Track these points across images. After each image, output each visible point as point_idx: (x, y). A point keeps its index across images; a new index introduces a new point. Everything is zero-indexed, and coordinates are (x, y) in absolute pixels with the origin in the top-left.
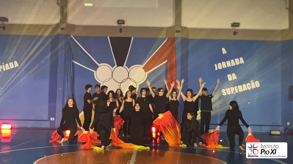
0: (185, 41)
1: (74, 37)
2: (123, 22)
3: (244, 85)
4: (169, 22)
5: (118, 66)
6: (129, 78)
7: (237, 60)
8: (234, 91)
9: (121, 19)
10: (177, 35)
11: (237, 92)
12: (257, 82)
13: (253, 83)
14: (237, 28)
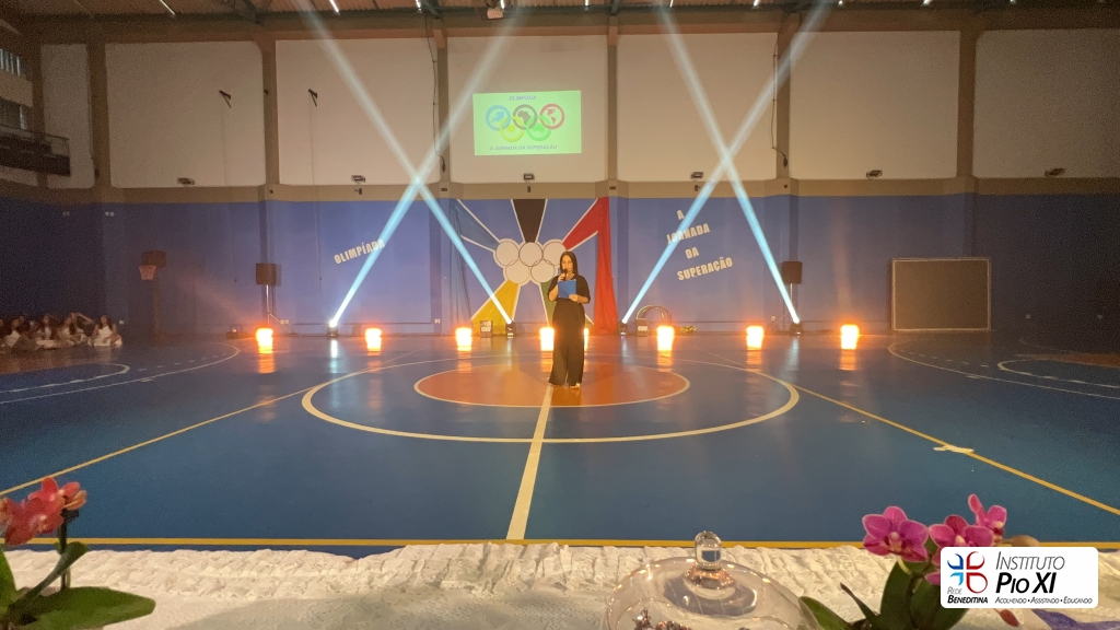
0: (624, 203)
1: (462, 201)
2: (533, 178)
3: (710, 265)
4: (599, 175)
5: (527, 241)
6: (543, 259)
7: (699, 227)
8: (696, 274)
9: (527, 172)
10: (612, 194)
11: (699, 274)
12: (729, 259)
13: (722, 262)
14: (699, 180)
